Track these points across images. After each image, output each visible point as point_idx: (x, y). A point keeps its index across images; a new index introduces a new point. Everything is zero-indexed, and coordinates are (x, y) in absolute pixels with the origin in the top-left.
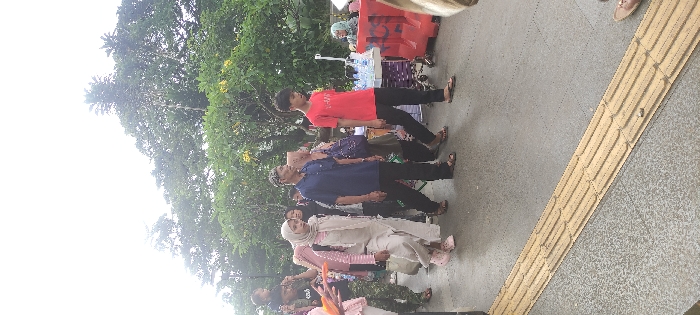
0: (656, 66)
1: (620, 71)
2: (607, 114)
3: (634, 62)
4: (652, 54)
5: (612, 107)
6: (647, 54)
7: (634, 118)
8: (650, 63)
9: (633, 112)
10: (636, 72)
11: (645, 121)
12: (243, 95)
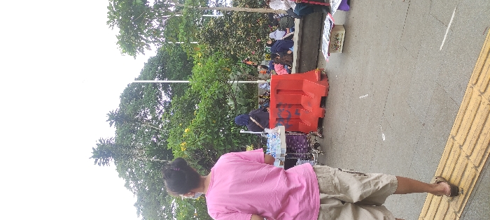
0: (468, 158)
3: (452, 152)
4: (464, 148)
6: (461, 147)
8: (463, 154)
12: (196, 151)
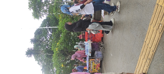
0: (150, 48)
1: (143, 48)
2: (142, 59)
3: (145, 46)
4: (149, 45)
5: (142, 57)
6: (148, 45)
7: (148, 60)
8: (149, 47)
9: (147, 58)
10: (146, 49)
11: (150, 61)
